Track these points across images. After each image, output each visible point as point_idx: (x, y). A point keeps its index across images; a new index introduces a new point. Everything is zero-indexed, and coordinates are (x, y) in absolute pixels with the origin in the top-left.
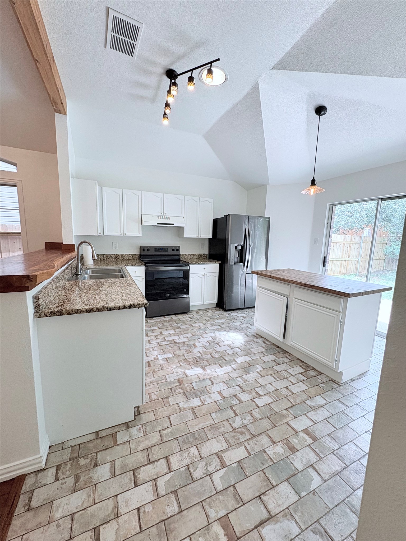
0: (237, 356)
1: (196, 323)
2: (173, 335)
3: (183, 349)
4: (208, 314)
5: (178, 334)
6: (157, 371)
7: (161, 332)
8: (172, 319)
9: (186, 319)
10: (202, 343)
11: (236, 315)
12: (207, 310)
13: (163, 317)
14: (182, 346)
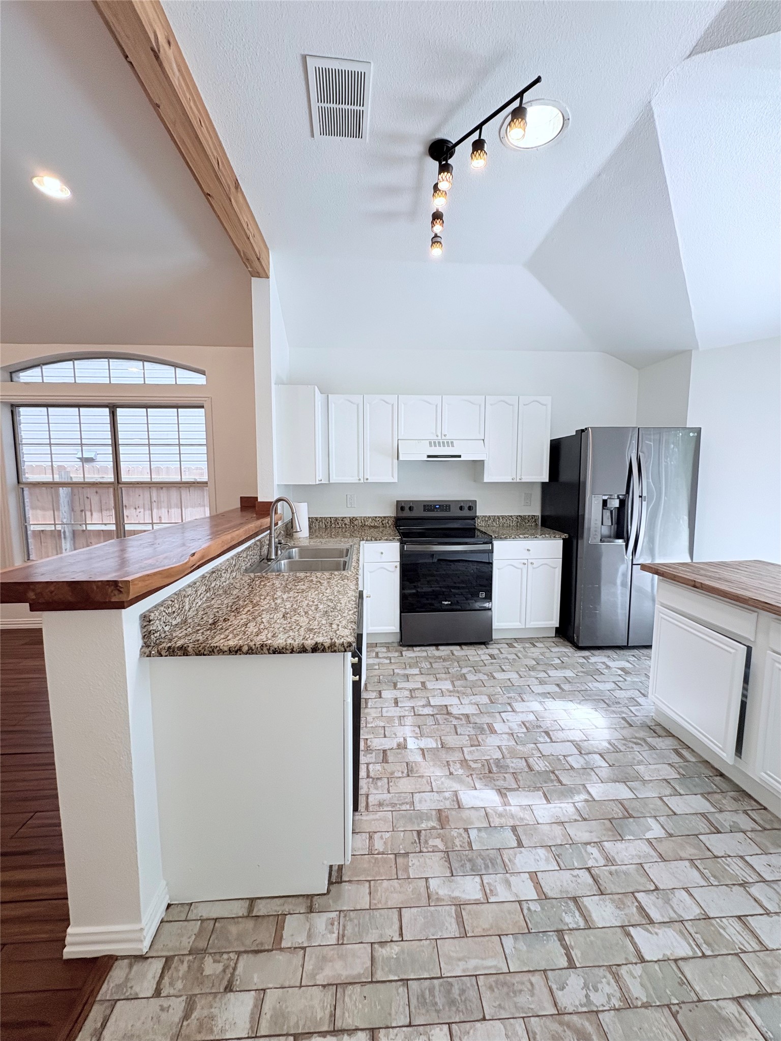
0: (594, 778)
1: (504, 671)
2: (448, 694)
3: (463, 733)
4: (535, 652)
5: (458, 692)
6: (397, 778)
7: (423, 683)
8: (453, 654)
9: (483, 657)
10: (510, 724)
11: (604, 663)
12: (532, 642)
13: (434, 648)
14: (462, 725)
